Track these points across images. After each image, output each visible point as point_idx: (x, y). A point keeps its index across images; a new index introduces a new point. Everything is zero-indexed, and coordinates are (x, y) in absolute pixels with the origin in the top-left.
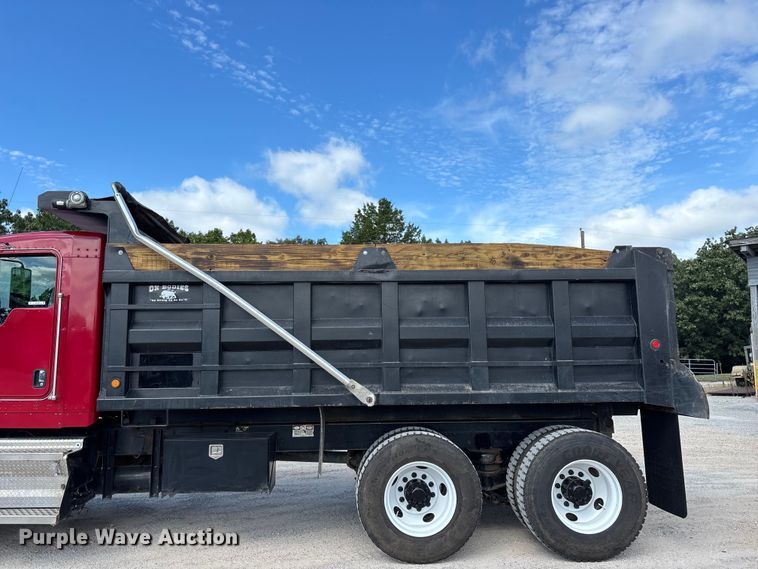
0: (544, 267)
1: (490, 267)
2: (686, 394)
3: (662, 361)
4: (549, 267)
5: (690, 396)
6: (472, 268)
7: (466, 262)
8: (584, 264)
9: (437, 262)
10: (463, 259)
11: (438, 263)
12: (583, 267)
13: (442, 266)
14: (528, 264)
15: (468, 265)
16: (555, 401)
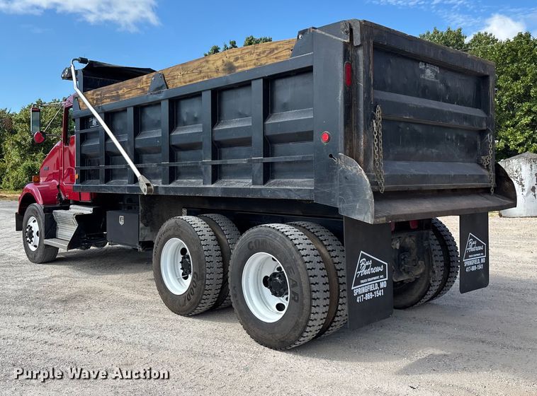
0: (249, 68)
1: (215, 76)
2: (350, 193)
3: (331, 156)
4: (251, 67)
5: (355, 195)
6: (206, 79)
7: (202, 75)
8: (276, 58)
9: (187, 78)
10: (200, 72)
11: (188, 80)
12: (276, 61)
13: (190, 81)
14: (238, 67)
15: (203, 77)
16: (248, 196)
